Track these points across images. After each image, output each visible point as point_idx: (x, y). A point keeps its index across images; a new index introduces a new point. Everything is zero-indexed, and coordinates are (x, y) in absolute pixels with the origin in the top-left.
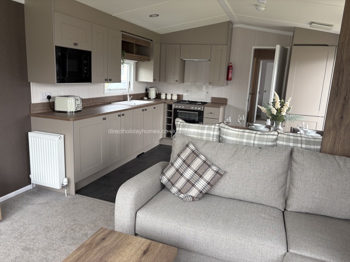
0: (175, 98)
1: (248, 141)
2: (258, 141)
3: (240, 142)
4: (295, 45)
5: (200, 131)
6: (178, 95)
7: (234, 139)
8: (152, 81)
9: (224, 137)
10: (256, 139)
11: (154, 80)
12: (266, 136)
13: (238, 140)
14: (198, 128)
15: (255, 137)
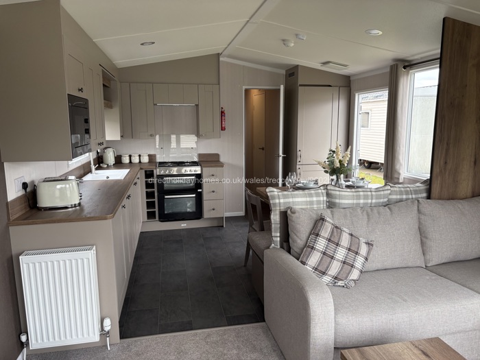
0: (145, 159)
1: (366, 201)
2: (376, 199)
3: (357, 204)
4: (301, 85)
5: (308, 199)
6: (149, 155)
7: (350, 201)
8: (119, 139)
9: (337, 201)
10: (374, 197)
11: (122, 136)
12: (382, 193)
13: (355, 201)
14: (305, 196)
15: (372, 195)
